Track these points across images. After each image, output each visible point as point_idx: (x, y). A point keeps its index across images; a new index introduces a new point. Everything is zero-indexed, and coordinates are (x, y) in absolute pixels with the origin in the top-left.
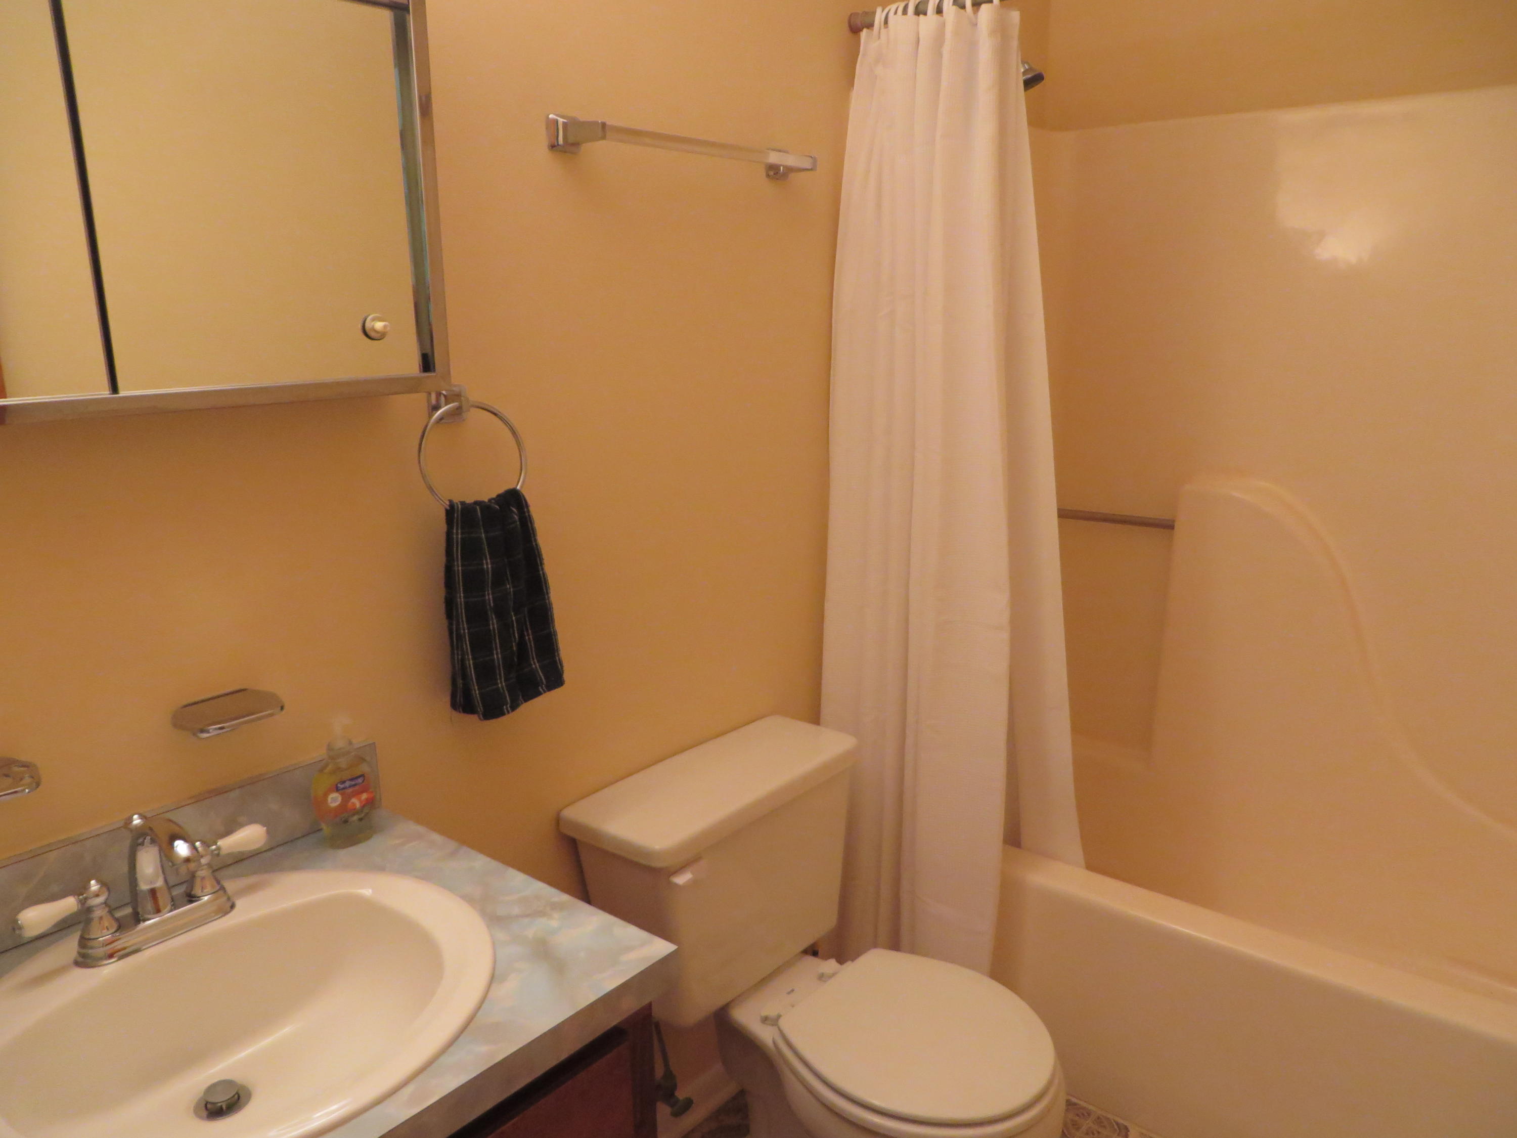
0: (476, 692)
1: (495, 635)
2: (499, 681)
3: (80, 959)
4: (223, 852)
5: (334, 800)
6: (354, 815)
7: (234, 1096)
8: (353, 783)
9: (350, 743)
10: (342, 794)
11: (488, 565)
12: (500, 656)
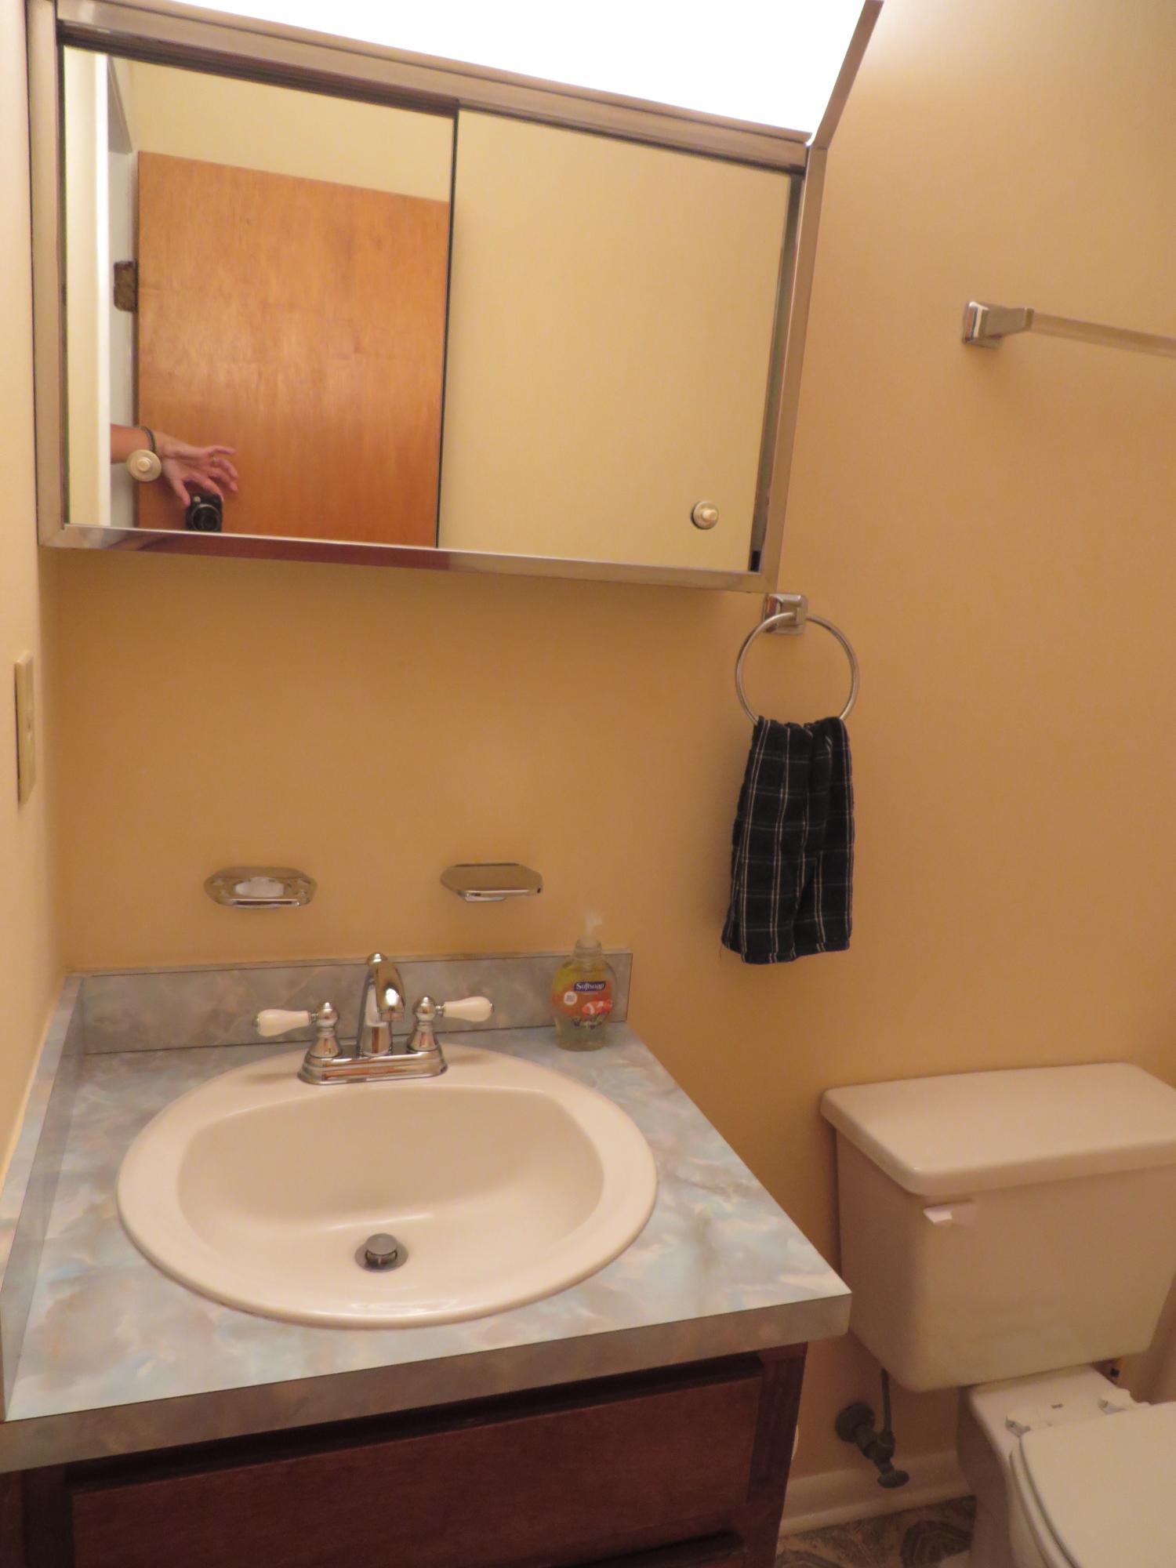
0: (744, 930)
1: (777, 873)
2: (771, 924)
3: (303, 1073)
4: (446, 1015)
5: (570, 998)
6: (586, 1020)
7: (390, 1254)
8: (592, 987)
9: (599, 945)
10: (579, 996)
11: (785, 794)
12: (778, 897)
